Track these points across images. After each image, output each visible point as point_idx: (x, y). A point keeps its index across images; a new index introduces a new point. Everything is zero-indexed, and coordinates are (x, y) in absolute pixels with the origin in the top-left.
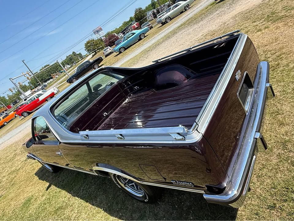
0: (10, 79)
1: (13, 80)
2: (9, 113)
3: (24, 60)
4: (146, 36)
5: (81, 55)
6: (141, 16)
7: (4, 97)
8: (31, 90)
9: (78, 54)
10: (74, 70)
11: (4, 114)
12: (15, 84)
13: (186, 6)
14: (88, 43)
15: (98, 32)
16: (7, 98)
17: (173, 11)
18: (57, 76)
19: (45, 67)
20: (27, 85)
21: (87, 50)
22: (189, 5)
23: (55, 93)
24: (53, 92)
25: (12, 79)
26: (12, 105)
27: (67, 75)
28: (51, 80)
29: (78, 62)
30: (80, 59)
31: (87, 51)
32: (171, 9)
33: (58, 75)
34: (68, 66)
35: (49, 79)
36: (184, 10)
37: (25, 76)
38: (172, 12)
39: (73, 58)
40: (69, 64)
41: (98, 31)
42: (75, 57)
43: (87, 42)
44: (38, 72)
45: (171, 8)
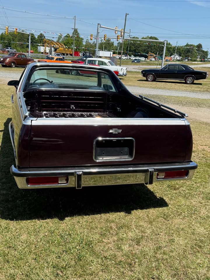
0: (98, 24)
1: (101, 27)
2: (66, 60)
3: (128, 14)
7: (82, 39)
8: (114, 53)
9: (203, 52)
11: (61, 57)
12: (98, 33)
16: (84, 43)
18: (153, 59)
19: (151, 38)
20: (116, 44)
23: (119, 74)
24: (118, 70)
25: (100, 25)
26: (81, 54)
28: (143, 59)
29: (195, 61)
30: (198, 59)
33: (155, 59)
34: (177, 56)
35: (141, 56)
37: (116, 32)
40: (180, 55)
42: (196, 51)
44: (138, 38)
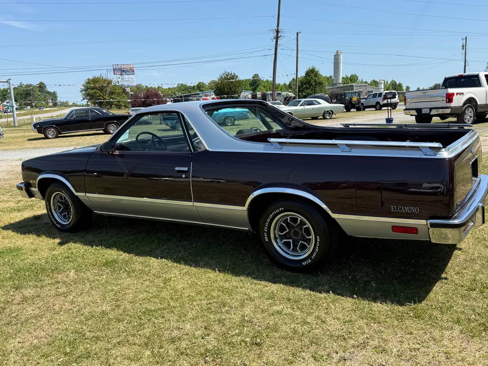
4: (235, 125)
5: (56, 97)
6: (230, 89)
9: (49, 93)
10: (32, 118)
13: (328, 111)
14: (95, 81)
15: (122, 71)
17: (302, 107)
21: (84, 92)
22: (333, 113)
27: (12, 119)
31: (84, 95)
32: (301, 103)
36: (322, 117)
38: (299, 108)
39: (33, 94)
41: (124, 71)
42: (39, 93)
43: (94, 77)
45: (300, 101)
